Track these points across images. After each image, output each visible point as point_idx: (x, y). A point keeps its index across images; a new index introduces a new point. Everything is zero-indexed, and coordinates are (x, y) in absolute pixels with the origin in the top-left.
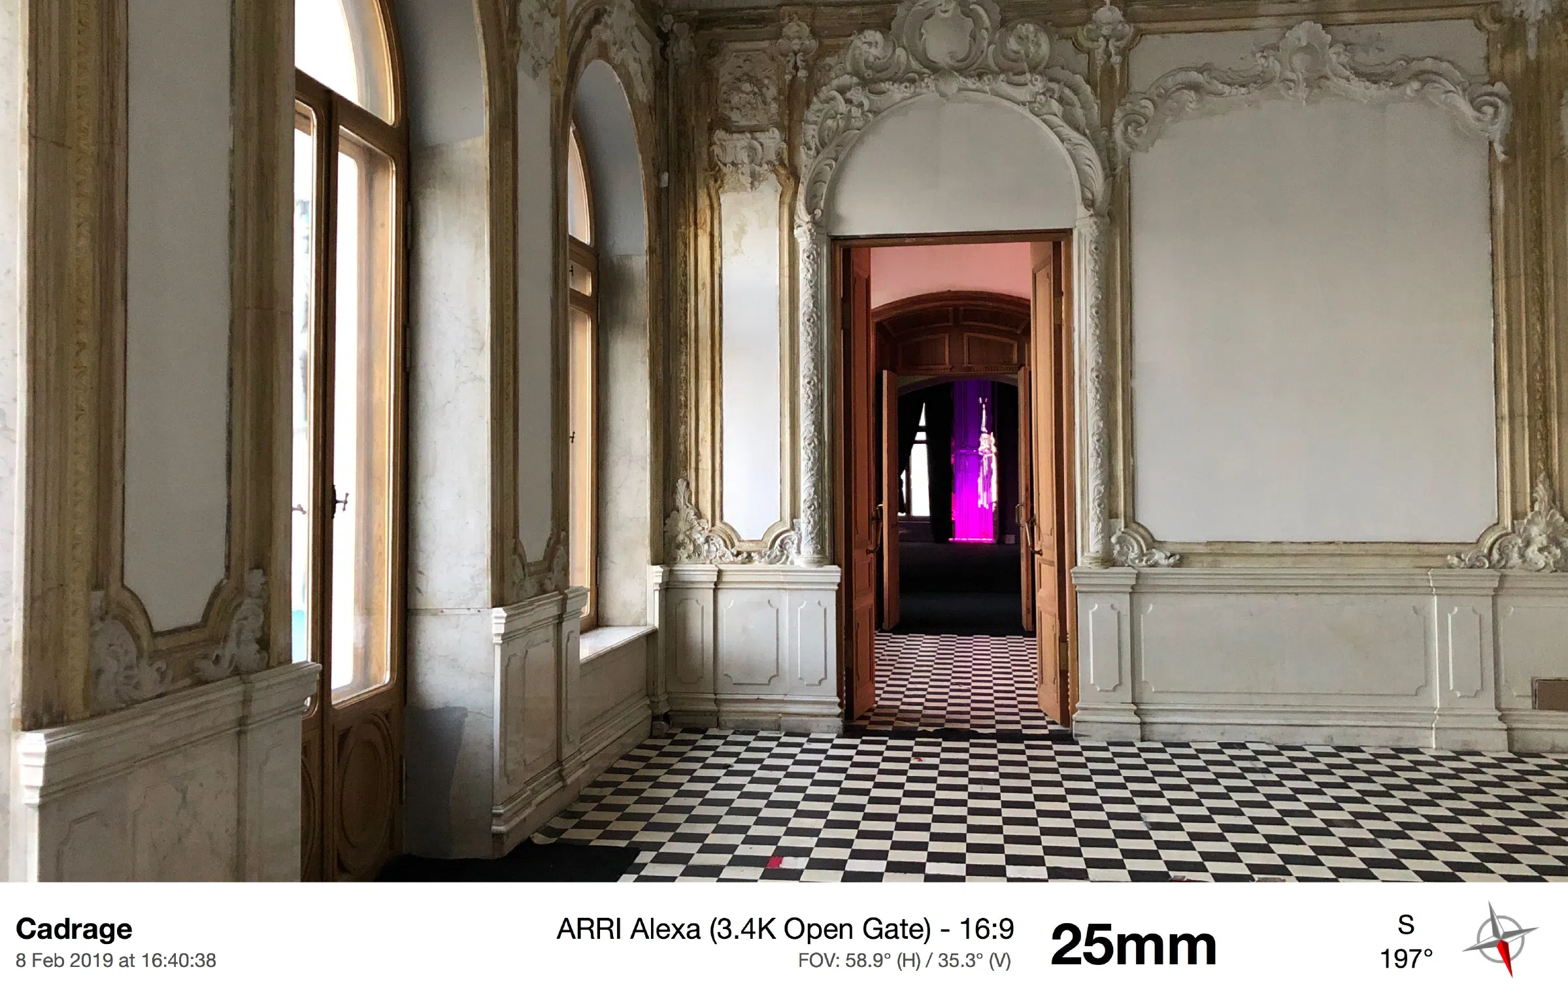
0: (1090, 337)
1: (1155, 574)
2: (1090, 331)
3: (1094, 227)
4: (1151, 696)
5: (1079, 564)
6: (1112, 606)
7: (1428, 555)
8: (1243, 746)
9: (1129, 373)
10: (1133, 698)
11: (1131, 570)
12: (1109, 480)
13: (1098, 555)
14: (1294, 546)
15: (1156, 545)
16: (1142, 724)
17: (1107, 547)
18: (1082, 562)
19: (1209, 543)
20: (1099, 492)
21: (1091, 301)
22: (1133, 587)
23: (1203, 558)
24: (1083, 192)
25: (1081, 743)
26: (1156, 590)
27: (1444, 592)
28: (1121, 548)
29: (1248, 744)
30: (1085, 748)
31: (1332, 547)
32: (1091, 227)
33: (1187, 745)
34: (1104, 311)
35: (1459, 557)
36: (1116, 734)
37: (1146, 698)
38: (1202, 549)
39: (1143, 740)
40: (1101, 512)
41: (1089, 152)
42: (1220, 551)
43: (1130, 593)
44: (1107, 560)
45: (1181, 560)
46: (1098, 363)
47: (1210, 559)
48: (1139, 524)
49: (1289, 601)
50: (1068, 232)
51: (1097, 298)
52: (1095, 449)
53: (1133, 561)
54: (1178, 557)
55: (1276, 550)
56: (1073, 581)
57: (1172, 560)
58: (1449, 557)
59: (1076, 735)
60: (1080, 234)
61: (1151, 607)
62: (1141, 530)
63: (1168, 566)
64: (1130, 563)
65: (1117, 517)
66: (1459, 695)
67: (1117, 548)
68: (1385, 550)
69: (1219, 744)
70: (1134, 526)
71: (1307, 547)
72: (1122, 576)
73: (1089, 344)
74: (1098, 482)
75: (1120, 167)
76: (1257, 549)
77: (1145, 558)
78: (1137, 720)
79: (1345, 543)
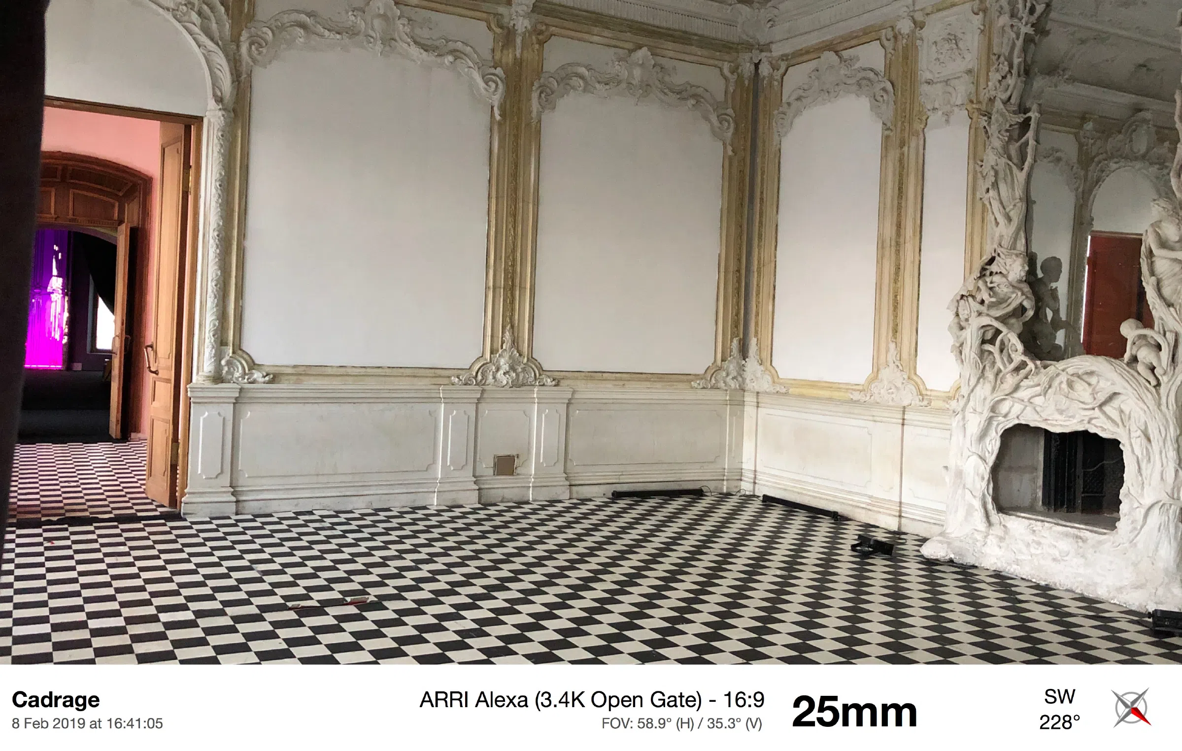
0: (213, 204)
1: (254, 389)
2: (214, 200)
3: (222, 118)
4: (245, 481)
5: (194, 380)
6: (219, 414)
7: (440, 376)
8: (311, 513)
9: (242, 235)
10: (231, 483)
11: (235, 385)
12: (222, 316)
13: (210, 374)
14: (354, 370)
15: (256, 367)
16: (237, 502)
17: (218, 367)
18: (197, 380)
19: (295, 367)
20: (215, 325)
21: (216, 176)
22: (236, 398)
23: (290, 377)
24: (213, 89)
25: (189, 520)
26: (255, 401)
27: (449, 401)
28: (229, 369)
29: (314, 512)
30: (193, 523)
31: (380, 370)
32: (219, 118)
33: (271, 515)
34: (226, 186)
35: (458, 378)
36: (217, 511)
37: (240, 482)
38: (290, 371)
39: (237, 514)
40: (215, 341)
41: (220, 59)
42: (302, 372)
43: (234, 404)
44: (218, 378)
45: (274, 378)
46: (219, 225)
47: (295, 378)
48: (244, 351)
49: (349, 408)
50: (199, 120)
51: (221, 174)
52: (213, 291)
53: (237, 379)
54: (271, 376)
55: (343, 372)
56: (189, 394)
57: (267, 378)
58: (453, 378)
59: (184, 514)
60: (209, 122)
61: (249, 413)
62: (245, 356)
63: (264, 383)
64: (235, 380)
65: (226, 344)
66: (452, 469)
67: (226, 369)
68: (415, 373)
69: (294, 513)
70: (240, 352)
71: (364, 370)
72: (229, 390)
73: (212, 209)
74: (214, 317)
75: (244, 76)
76: (329, 371)
77: (246, 377)
78: (234, 499)
79: (389, 367)
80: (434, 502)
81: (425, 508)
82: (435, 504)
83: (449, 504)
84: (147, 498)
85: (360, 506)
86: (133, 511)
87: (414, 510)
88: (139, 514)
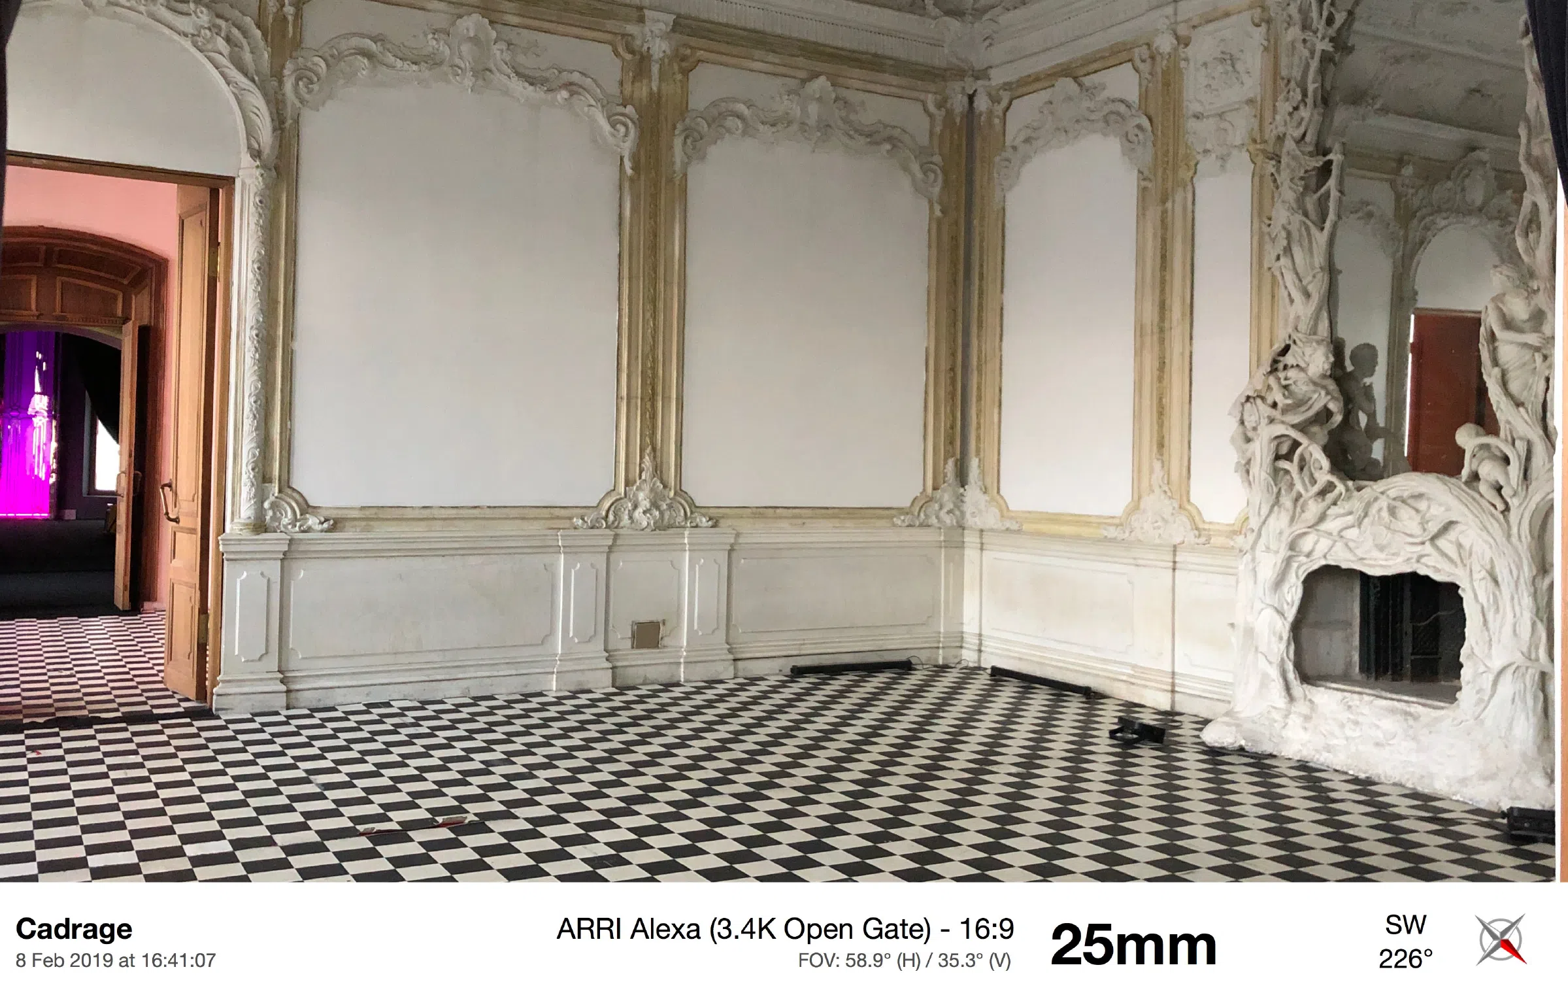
0: (251, 294)
1: (309, 540)
2: (251, 287)
3: (260, 179)
4: (296, 662)
5: (228, 529)
6: (262, 574)
7: (558, 518)
8: (388, 705)
9: (290, 335)
10: (279, 666)
11: (283, 536)
12: (264, 443)
13: (248, 521)
14: (443, 511)
15: (310, 510)
16: (288, 691)
17: (260, 512)
18: (232, 529)
19: (363, 508)
20: (254, 456)
21: (253, 255)
22: (285, 553)
23: (356, 523)
24: (248, 140)
25: (224, 717)
26: (308, 556)
27: (570, 550)
28: (274, 513)
29: (392, 703)
30: (229, 722)
31: (475, 511)
32: (257, 178)
33: (333, 709)
34: (267, 269)
35: (583, 519)
36: (260, 704)
37: (292, 666)
38: (355, 514)
39: (288, 708)
40: (254, 476)
41: (257, 100)
42: (373, 516)
43: (282, 560)
44: (260, 526)
45: (336, 524)
46: (258, 321)
47: (364, 523)
48: (294, 490)
49: (437, 563)
50: (229, 181)
51: (259, 253)
52: (251, 410)
53: (285, 526)
54: (332, 522)
55: (427, 515)
56: (221, 548)
57: (325, 525)
58: (575, 520)
59: (217, 710)
60: (243, 184)
61: (302, 573)
62: (295, 495)
63: (322, 531)
64: (282, 529)
65: (270, 481)
66: (576, 641)
67: (270, 513)
68: (523, 514)
69: (365, 705)
70: (289, 491)
71: (454, 511)
72: (274, 542)
73: (249, 300)
74: (254, 445)
75: (289, 121)
76: (410, 514)
77: (298, 524)
78: (284, 688)
79: (489, 507)
80: (553, 687)
81: (540, 694)
82: (554, 689)
83: (573, 688)
84: (167, 690)
85: (452, 693)
86: (147, 708)
87: (526, 697)
88: (155, 711)
